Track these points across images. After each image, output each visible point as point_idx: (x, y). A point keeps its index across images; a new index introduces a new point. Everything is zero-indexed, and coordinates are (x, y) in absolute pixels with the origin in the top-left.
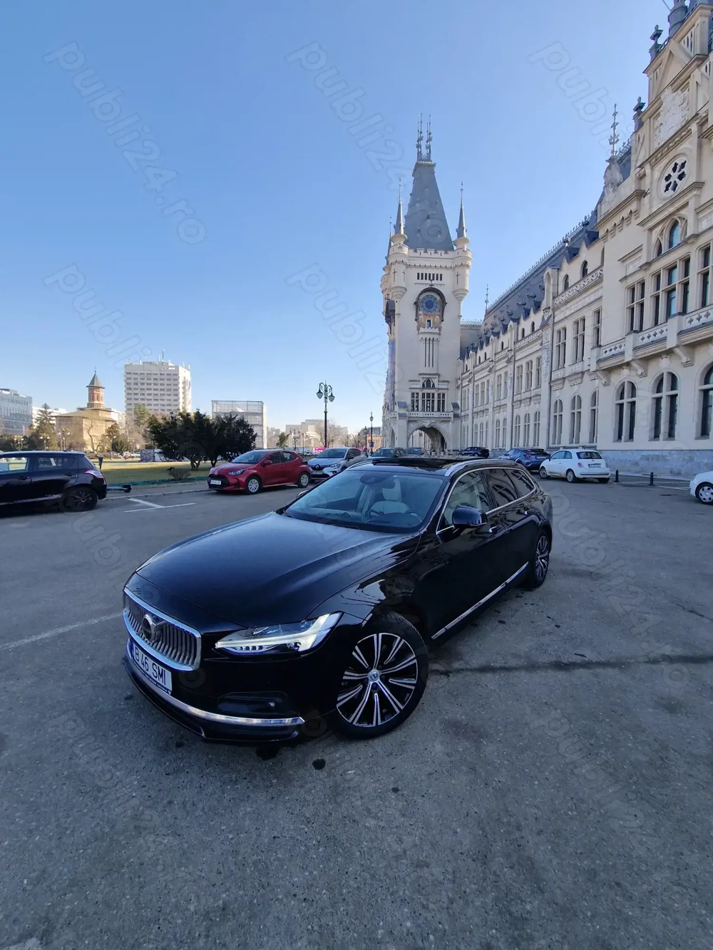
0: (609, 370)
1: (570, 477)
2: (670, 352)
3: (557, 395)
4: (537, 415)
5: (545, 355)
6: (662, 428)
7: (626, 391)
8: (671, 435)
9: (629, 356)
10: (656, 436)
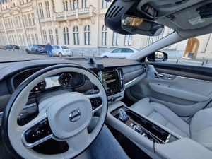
0: (60, 22)
1: (60, 55)
2: (76, 20)
3: (43, 28)
4: (36, 35)
5: (35, 12)
6: (77, 42)
7: (66, 29)
8: (78, 44)
9: (66, 19)
10: (75, 44)
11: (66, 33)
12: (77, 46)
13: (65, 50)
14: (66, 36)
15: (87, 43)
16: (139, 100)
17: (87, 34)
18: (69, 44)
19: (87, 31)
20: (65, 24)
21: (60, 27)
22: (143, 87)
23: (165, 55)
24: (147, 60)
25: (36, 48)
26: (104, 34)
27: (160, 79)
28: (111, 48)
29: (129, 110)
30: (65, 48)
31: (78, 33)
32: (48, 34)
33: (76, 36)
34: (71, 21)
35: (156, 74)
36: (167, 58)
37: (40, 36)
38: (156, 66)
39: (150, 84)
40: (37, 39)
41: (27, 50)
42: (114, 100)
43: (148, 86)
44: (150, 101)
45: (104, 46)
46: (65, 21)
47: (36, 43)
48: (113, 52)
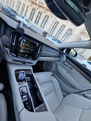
0: (33, 3)
2: (43, 8)
6: (37, 22)
7: (34, 10)
8: (37, 24)
9: (37, 2)
10: (35, 23)
11: (33, 12)
12: (35, 25)
13: (27, 22)
14: (32, 14)
15: (42, 26)
16: (48, 71)
17: (45, 21)
18: (31, 20)
19: (46, 19)
20: (35, 6)
21: (31, 6)
22: (54, 65)
23: (76, 54)
24: (64, 51)
25: (9, 10)
26: (55, 27)
27: (65, 66)
28: (54, 37)
29: (32, 74)
30: (28, 21)
31: (40, 17)
32: (21, 6)
33: (38, 18)
34: (40, 6)
35: (64, 62)
36: (76, 56)
37: (15, 4)
38: (67, 57)
39: (58, 66)
40: (13, 5)
41: (3, 8)
42: (24, 63)
43: (56, 66)
44: (52, 75)
45: (51, 34)
46: (36, 4)
47: (11, 7)
48: (53, 40)
